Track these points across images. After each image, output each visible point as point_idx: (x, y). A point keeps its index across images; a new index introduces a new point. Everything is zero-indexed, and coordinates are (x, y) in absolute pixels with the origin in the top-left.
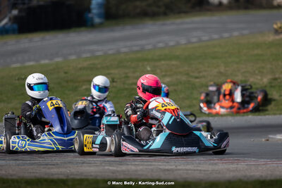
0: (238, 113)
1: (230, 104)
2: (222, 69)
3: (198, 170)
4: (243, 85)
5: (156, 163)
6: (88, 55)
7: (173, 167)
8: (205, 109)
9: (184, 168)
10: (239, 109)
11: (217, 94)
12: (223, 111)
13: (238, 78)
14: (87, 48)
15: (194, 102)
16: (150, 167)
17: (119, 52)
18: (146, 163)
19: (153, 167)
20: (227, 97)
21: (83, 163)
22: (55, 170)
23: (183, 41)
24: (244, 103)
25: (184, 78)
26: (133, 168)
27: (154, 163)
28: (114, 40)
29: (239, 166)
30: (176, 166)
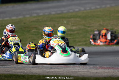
0: (109, 44)
1: (105, 40)
2: (101, 23)
3: (89, 72)
4: (112, 31)
5: (69, 68)
7: (77, 70)
8: (93, 42)
9: (83, 70)
10: (109, 43)
11: (98, 35)
12: (101, 44)
13: (109, 28)
15: (87, 39)
16: (65, 70)
18: (63, 68)
20: (104, 37)
21: (33, 67)
22: (19, 71)
23: (82, 9)
24: (112, 40)
25: (83, 27)
26: (57, 70)
27: (67, 68)
28: (48, 8)
29: (109, 70)
30: (79, 70)
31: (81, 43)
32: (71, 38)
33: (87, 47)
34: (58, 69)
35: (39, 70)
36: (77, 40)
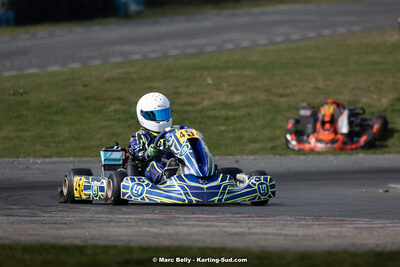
0: (342, 149)
1: (332, 136)
2: (320, 86)
3: (281, 235)
4: (352, 107)
5: (219, 224)
6: (119, 59)
7: (245, 230)
8: (294, 143)
9: (261, 231)
10: (344, 143)
11: (312, 120)
12: (320, 146)
13: (344, 98)
14: (117, 49)
15: (278, 132)
16: (210, 229)
17: (166, 56)
18: (203, 223)
19: (214, 229)
20: (327, 126)
21: (110, 222)
22: (67, 231)
23: (262, 40)
24: (352, 135)
25: (262, 96)
26: (185, 230)
27: (215, 223)
29: (344, 229)
30: (250, 228)
31: (258, 146)
32: (227, 131)
33: (277, 157)
34: (188, 225)
35: (129, 231)
36: (245, 134)
